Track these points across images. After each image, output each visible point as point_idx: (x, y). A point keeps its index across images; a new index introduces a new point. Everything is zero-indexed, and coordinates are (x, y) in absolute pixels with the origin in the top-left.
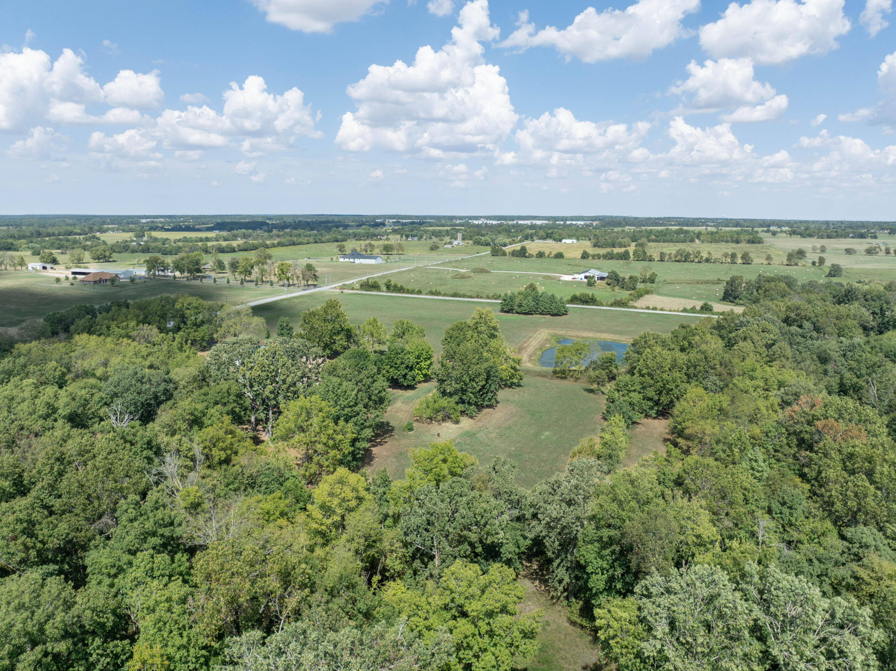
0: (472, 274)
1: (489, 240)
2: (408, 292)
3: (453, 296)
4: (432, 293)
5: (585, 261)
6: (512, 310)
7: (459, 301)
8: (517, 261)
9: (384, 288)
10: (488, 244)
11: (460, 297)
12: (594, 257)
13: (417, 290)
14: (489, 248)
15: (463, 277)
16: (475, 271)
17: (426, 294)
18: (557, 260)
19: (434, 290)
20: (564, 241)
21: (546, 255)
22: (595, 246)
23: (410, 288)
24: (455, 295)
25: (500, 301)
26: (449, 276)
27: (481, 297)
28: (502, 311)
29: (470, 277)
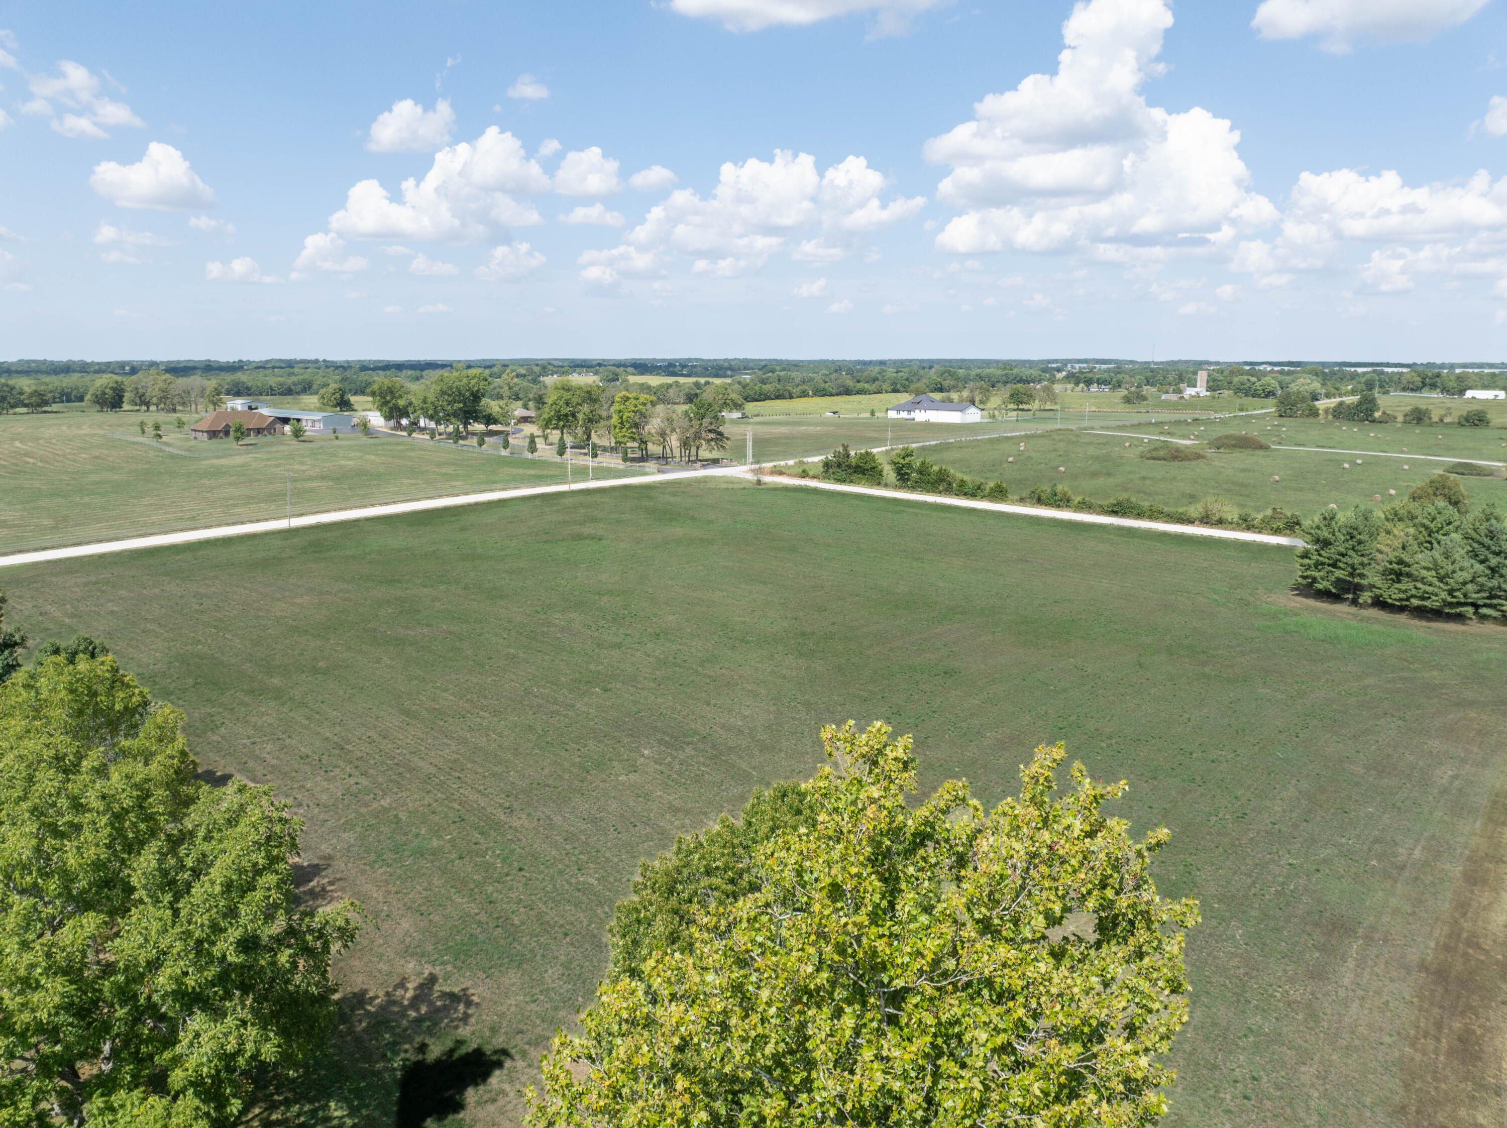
0: (1210, 452)
1: (1274, 384)
2: (963, 490)
3: (1114, 513)
4: (1037, 498)
6: (1357, 589)
7: (1130, 531)
8: (1349, 430)
9: (889, 474)
10: (1269, 394)
13: (991, 485)
14: (1271, 401)
15: (1176, 455)
16: (1220, 444)
17: (1021, 500)
18: (1467, 431)
19: (1047, 488)
20: (1469, 394)
21: (1435, 419)
23: (971, 477)
25: (1299, 543)
26: (1132, 454)
27: (1220, 523)
28: (1308, 589)
29: (1198, 457)
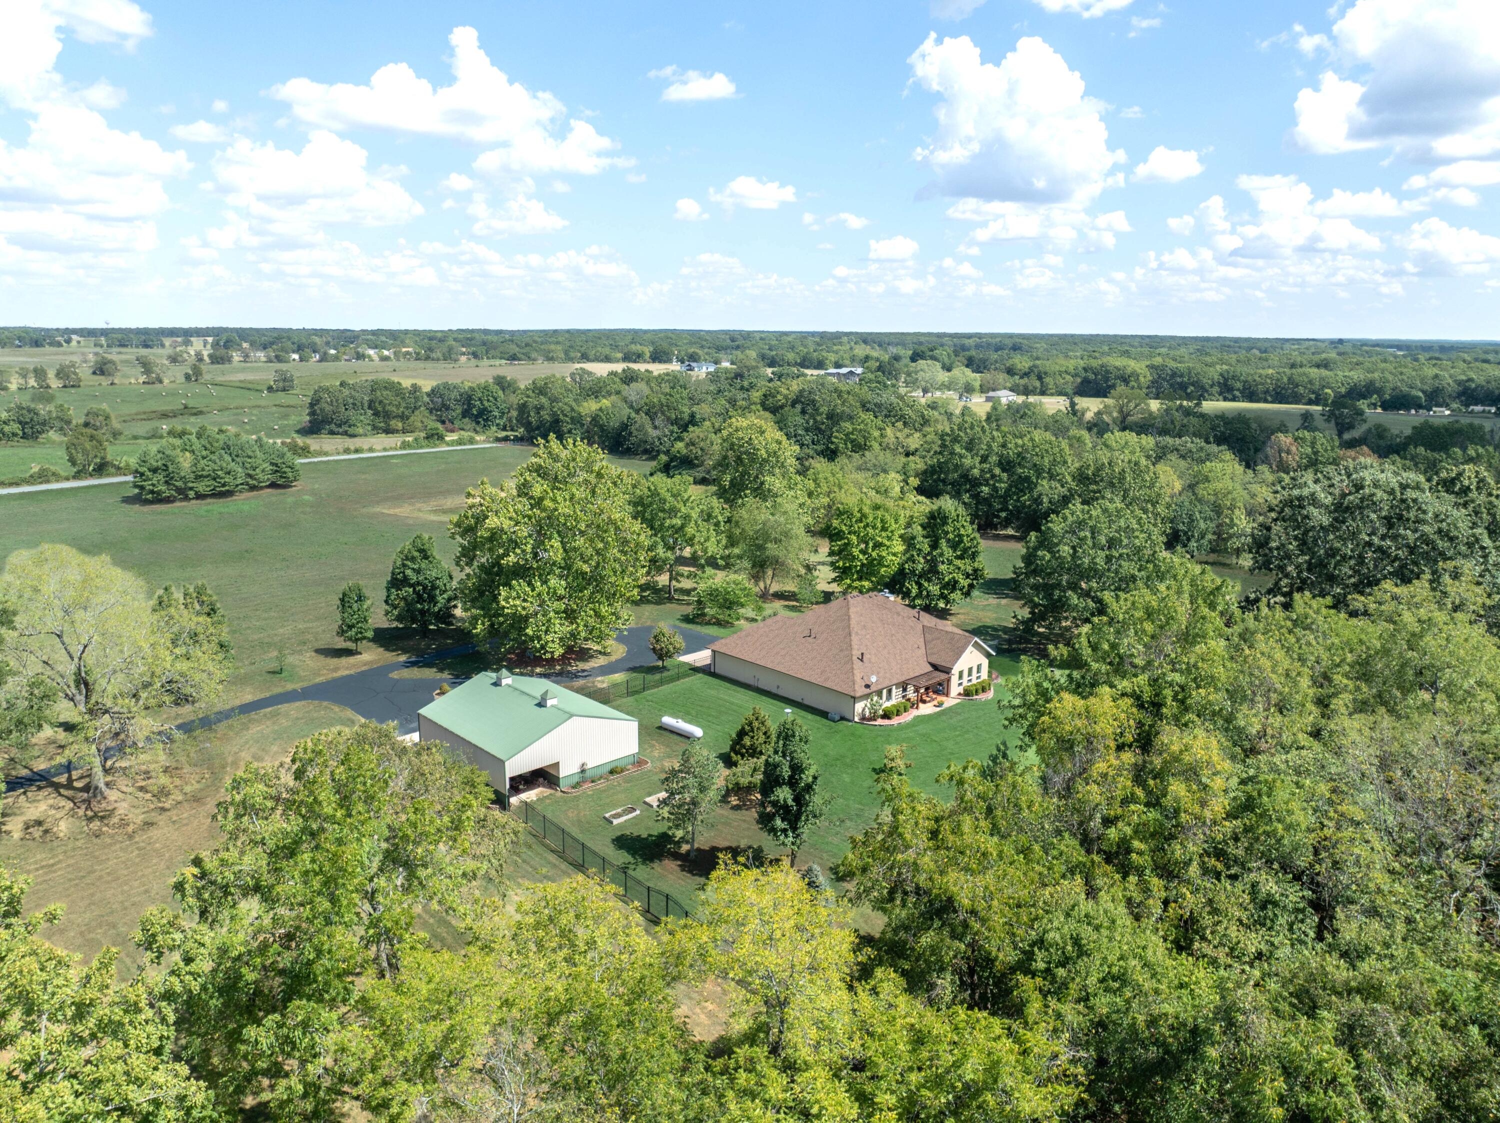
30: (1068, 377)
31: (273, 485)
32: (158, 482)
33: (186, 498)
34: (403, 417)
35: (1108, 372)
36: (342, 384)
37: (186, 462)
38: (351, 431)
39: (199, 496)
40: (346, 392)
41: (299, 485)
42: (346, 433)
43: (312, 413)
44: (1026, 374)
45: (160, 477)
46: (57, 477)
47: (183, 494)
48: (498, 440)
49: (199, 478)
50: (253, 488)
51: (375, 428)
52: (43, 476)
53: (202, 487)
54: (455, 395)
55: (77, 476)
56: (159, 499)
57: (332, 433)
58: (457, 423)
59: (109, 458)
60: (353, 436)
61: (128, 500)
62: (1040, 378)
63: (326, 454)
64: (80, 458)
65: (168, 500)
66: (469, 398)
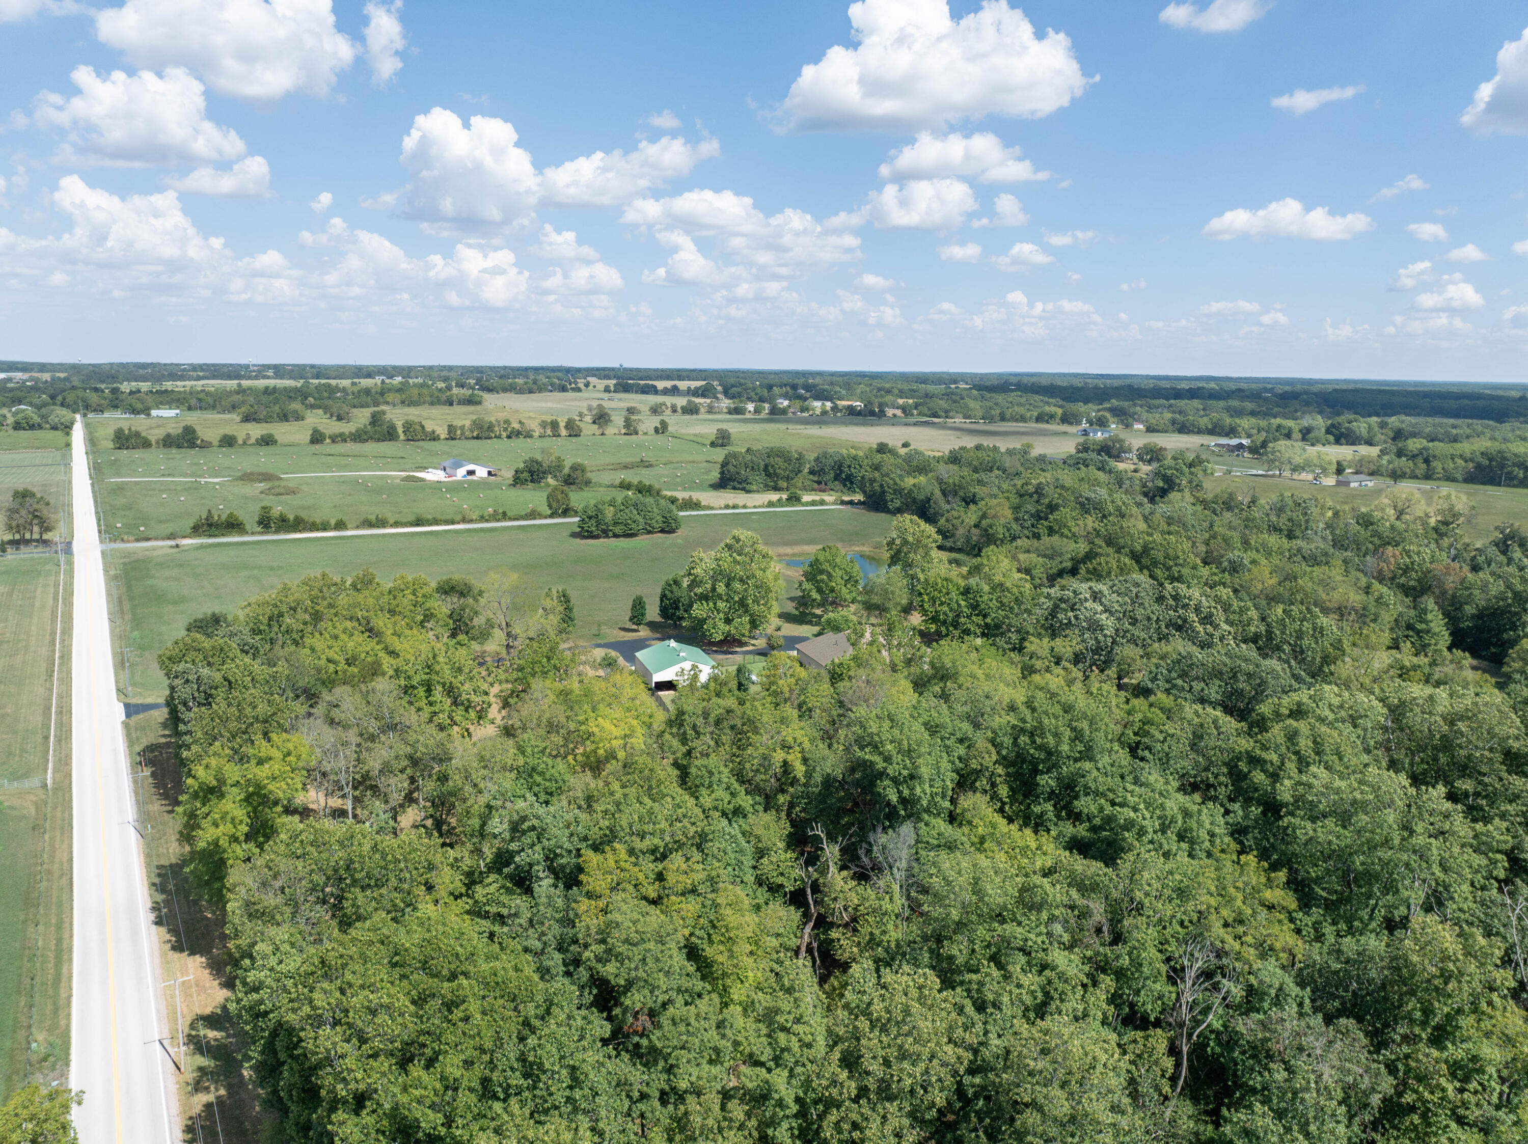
2: (314, 527)
4: (370, 524)
5: (317, 447)
11: (430, 524)
12: (334, 438)
13: (333, 522)
17: (357, 527)
22: (247, 419)
23: (318, 519)
24: (418, 522)
30: (1461, 462)
31: (663, 531)
32: (592, 526)
33: (607, 537)
34: (788, 479)
35: (1505, 458)
36: (748, 450)
37: (609, 513)
38: (748, 487)
39: (616, 536)
40: (748, 457)
41: (679, 532)
42: (744, 489)
43: (722, 473)
44: (1414, 457)
45: (593, 521)
46: (541, 516)
47: (605, 533)
48: (843, 503)
49: (616, 524)
50: (649, 532)
51: (766, 485)
52: (533, 515)
53: (618, 530)
54: (830, 462)
55: (551, 516)
56: (591, 536)
57: (734, 488)
58: (830, 485)
59: (572, 504)
60: (748, 492)
61: (574, 535)
62: (1427, 461)
63: (712, 508)
64: (554, 505)
65: (597, 537)
66: (840, 466)
